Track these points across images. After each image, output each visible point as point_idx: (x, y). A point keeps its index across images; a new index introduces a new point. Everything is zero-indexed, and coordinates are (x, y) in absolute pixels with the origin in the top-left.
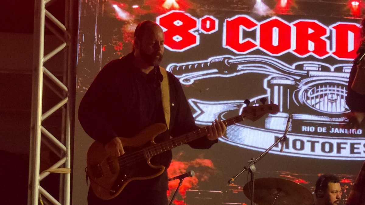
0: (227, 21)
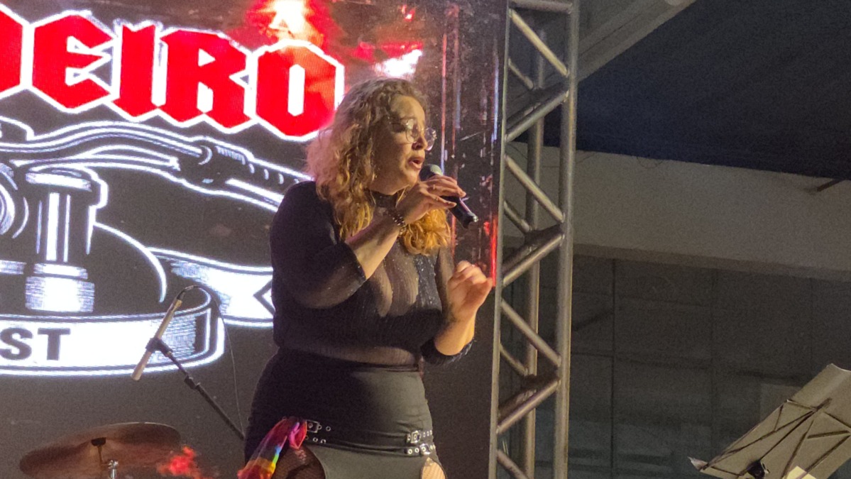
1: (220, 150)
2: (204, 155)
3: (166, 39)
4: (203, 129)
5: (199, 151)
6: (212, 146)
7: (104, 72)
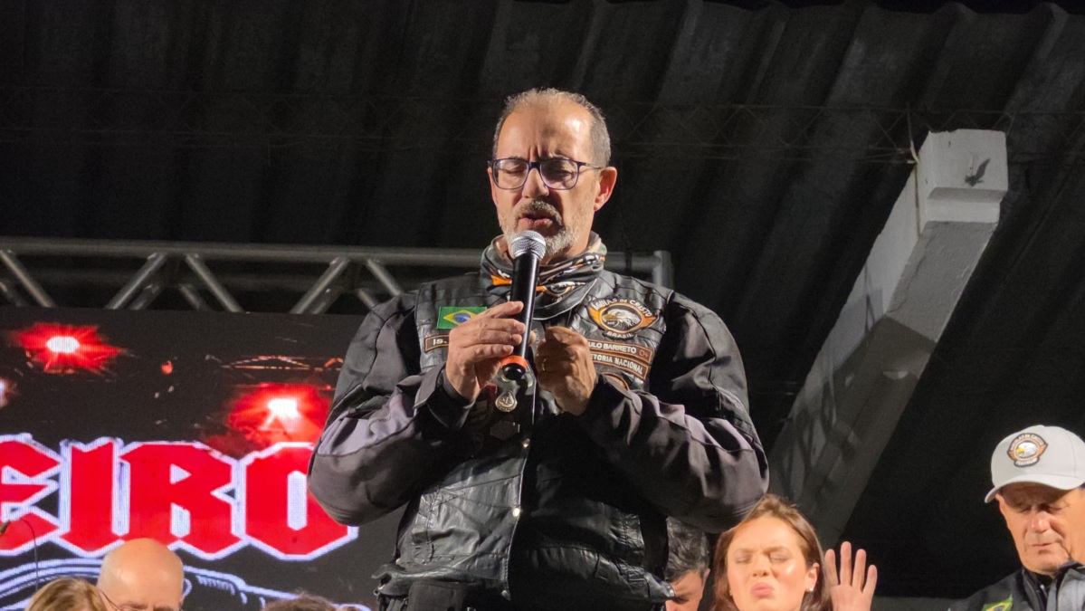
1: (201, 580)
3: (125, 457)
6: (193, 577)
7: (51, 504)
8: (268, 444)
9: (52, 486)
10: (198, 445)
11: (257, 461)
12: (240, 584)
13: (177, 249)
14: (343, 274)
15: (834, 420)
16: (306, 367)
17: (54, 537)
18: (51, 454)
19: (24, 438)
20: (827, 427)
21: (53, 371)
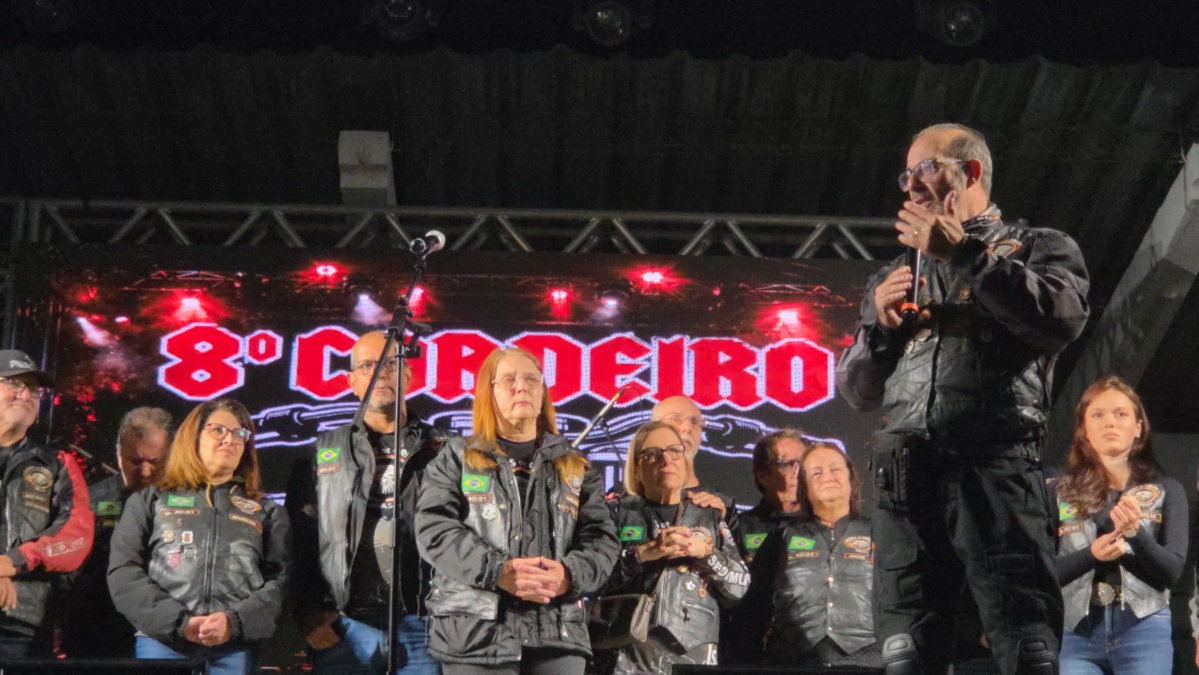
0: (301, 340)
1: (739, 424)
2: (727, 428)
3: (693, 347)
4: (725, 409)
5: (722, 426)
6: (732, 421)
7: (646, 376)
8: (778, 339)
9: (646, 365)
10: (736, 340)
11: (772, 349)
12: (762, 426)
13: (721, 218)
14: (824, 233)
15: (1130, 323)
16: (802, 291)
17: (648, 397)
18: (645, 345)
19: (629, 335)
20: (1125, 327)
21: (647, 294)
